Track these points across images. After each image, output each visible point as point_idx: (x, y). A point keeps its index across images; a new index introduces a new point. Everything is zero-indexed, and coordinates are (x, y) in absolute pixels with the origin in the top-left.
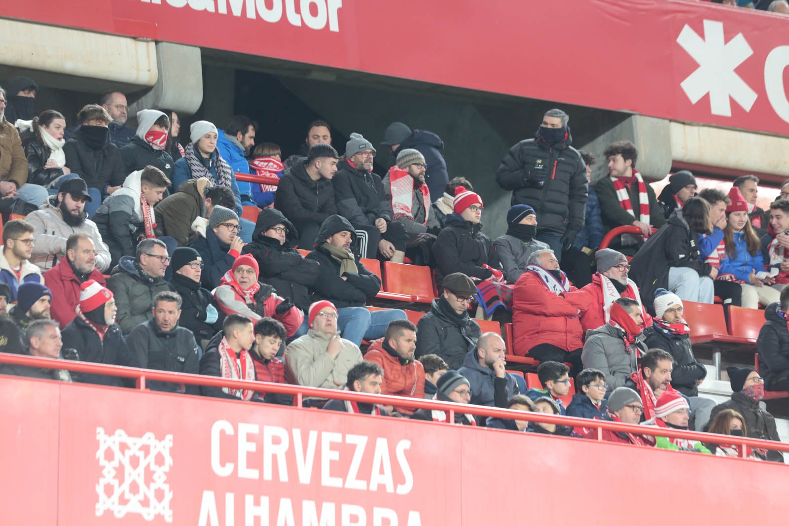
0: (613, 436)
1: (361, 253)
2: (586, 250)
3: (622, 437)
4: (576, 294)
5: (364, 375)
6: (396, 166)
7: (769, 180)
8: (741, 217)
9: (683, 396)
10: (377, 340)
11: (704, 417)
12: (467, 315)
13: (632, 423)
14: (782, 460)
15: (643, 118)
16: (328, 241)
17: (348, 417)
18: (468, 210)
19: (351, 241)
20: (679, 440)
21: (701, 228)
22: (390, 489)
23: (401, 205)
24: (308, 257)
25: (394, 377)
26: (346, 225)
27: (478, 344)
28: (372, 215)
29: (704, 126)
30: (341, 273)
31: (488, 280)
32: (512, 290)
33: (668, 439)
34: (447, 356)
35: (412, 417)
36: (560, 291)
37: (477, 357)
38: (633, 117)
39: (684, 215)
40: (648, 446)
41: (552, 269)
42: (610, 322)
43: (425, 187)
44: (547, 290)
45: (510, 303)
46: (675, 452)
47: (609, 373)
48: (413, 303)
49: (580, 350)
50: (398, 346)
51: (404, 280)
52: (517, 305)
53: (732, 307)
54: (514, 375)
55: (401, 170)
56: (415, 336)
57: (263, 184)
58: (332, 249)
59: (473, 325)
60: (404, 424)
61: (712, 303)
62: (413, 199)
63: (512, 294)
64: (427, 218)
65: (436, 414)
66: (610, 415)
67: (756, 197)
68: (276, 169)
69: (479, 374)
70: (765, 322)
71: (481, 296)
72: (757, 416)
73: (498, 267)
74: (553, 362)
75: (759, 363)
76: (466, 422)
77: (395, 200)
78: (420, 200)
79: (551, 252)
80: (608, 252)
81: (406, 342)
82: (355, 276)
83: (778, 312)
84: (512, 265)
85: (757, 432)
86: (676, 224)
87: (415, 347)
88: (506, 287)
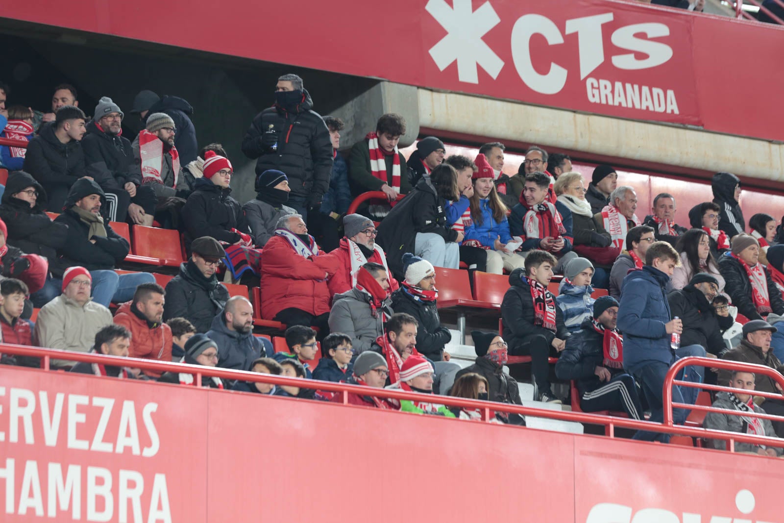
0: (358, 399)
1: (110, 216)
2: (334, 215)
3: (366, 400)
4: (324, 257)
5: (112, 338)
6: (145, 130)
7: (515, 147)
8: (487, 183)
9: (428, 361)
10: (125, 303)
11: (449, 381)
12: (215, 278)
13: (376, 386)
14: (524, 424)
15: (391, 84)
16: (78, 204)
17: (94, 380)
18: (218, 174)
19: (100, 204)
20: (424, 404)
21: (449, 195)
22: (136, 451)
23: (150, 169)
24: (57, 220)
25: (142, 341)
26: (95, 188)
27: (226, 307)
28: (121, 179)
29: (451, 93)
30: (90, 236)
31: (236, 244)
32: (260, 254)
33: (412, 403)
34: (194, 320)
35: (159, 380)
36: (309, 254)
37: (225, 320)
38: (382, 83)
39: (432, 182)
40: (393, 410)
41: (301, 233)
42: (357, 286)
43: (174, 151)
44: (295, 253)
45: (258, 267)
46: (418, 415)
47: (355, 337)
48: (161, 266)
49: (327, 314)
50: (146, 309)
51: (154, 244)
52: (266, 268)
53: (477, 273)
54: (262, 339)
55: (150, 134)
56: (163, 299)
57: (13, 146)
58: (81, 212)
59: (221, 288)
60: (151, 387)
61: (458, 268)
62: (163, 163)
63: (260, 259)
64: (176, 182)
65: (183, 377)
66: (355, 378)
67: (502, 164)
68: (25, 132)
69: (227, 338)
70: (509, 287)
71: (229, 259)
72: (500, 380)
73: (246, 231)
74: (301, 326)
75: (503, 327)
76: (213, 385)
77: (144, 165)
78: (169, 163)
79: (299, 216)
80: (356, 217)
81: (154, 305)
82: (103, 239)
83: (522, 277)
84: (260, 229)
85: (499, 396)
86: (424, 189)
87: (163, 310)
88: (254, 252)
